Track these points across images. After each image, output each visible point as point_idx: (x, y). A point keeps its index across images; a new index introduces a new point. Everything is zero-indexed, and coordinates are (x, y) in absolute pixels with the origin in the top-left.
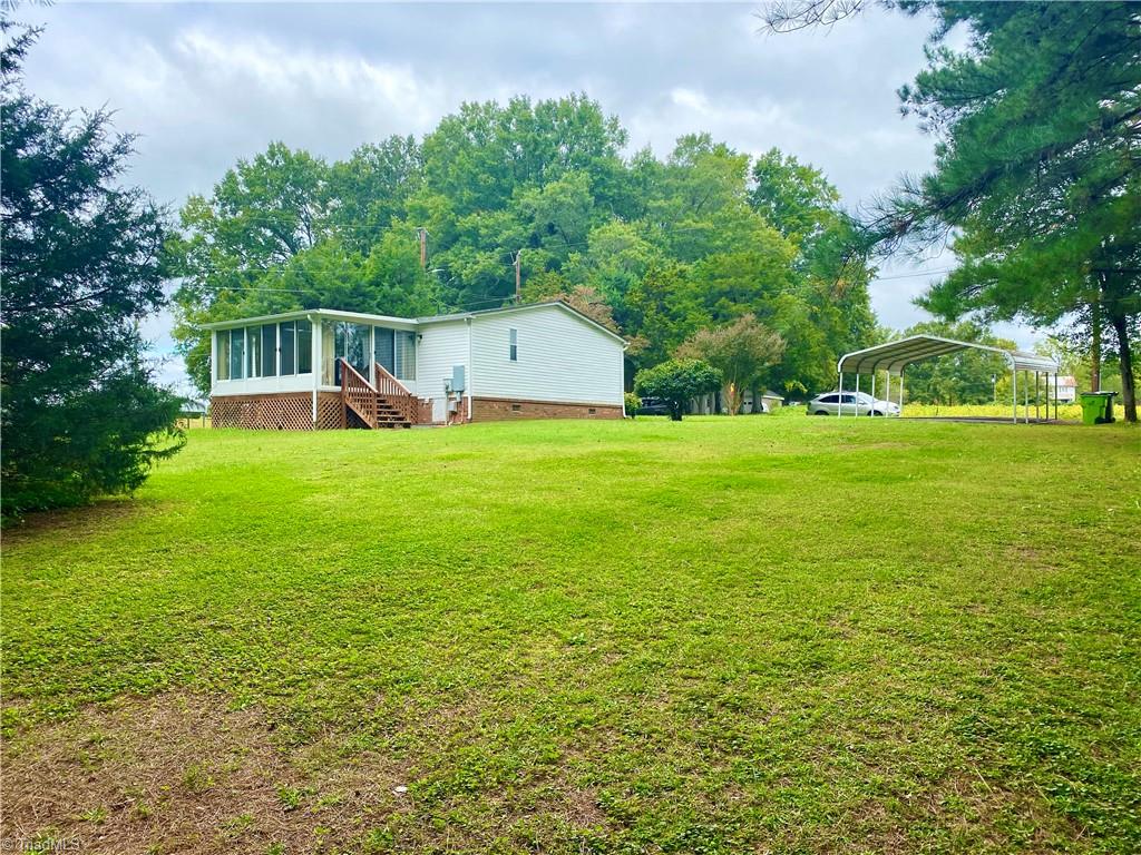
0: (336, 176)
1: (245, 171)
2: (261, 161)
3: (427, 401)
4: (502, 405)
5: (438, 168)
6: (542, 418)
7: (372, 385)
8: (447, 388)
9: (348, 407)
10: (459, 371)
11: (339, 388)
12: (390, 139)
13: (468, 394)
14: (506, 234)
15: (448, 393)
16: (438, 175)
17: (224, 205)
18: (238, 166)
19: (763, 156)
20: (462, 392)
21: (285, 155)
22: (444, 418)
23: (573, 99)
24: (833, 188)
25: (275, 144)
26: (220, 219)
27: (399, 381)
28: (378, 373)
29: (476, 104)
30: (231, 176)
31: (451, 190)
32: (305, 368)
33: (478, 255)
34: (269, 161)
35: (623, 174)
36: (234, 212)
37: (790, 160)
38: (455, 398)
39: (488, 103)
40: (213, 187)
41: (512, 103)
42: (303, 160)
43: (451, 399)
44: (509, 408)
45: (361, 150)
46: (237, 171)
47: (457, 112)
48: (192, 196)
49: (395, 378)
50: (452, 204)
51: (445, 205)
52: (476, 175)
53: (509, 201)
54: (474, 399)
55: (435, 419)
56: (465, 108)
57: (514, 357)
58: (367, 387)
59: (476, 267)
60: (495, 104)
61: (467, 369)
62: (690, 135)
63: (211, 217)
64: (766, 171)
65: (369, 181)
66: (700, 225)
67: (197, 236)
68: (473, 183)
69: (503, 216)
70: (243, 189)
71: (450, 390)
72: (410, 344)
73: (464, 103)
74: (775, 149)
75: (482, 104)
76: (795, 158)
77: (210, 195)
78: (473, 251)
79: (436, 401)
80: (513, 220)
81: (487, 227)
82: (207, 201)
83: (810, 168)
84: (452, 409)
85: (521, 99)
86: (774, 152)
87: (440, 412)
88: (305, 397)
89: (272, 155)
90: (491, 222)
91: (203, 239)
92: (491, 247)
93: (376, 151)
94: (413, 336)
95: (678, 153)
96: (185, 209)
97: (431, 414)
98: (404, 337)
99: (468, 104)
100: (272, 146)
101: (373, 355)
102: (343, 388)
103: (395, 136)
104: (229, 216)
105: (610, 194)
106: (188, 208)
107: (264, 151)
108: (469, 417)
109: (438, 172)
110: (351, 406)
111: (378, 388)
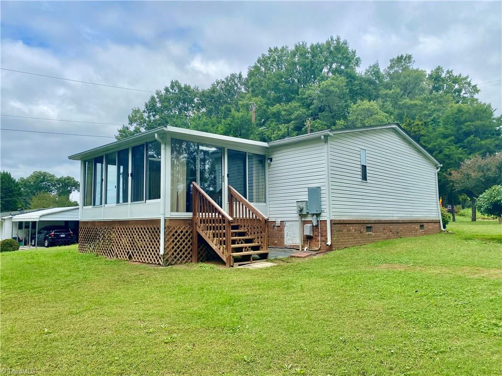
0: (203, 95)
1: (160, 96)
2: (167, 90)
3: (278, 223)
4: (357, 227)
5: (256, 83)
6: (388, 238)
7: (225, 211)
8: (301, 210)
9: (199, 236)
10: (315, 193)
11: (190, 215)
12: (230, 76)
13: (326, 216)
14: (296, 114)
15: (301, 216)
16: (256, 86)
17: (149, 112)
18: (156, 94)
19: (432, 71)
20: (318, 215)
21: (179, 87)
22: (298, 241)
23: (332, 39)
24: (475, 86)
25: (174, 81)
26: (147, 119)
27: (252, 204)
28: (231, 197)
29: (277, 48)
30: (153, 98)
31: (264, 94)
32: (155, 193)
33: (280, 126)
34: (171, 90)
35: (361, 78)
36: (154, 116)
37: (448, 72)
38: (311, 222)
39: (283, 48)
40: (144, 104)
41: (296, 46)
42: (187, 88)
43: (305, 222)
44: (363, 230)
45: (216, 83)
46: (156, 96)
47: (267, 54)
48: (134, 109)
49: (247, 201)
50: (264, 101)
51: (261, 102)
52: (278, 84)
53: (297, 96)
54: (333, 223)
55: (288, 242)
56: (270, 51)
57: (364, 177)
58: (220, 213)
59: (279, 132)
60: (287, 47)
61: (325, 191)
62: (400, 55)
63: (142, 118)
64: (436, 78)
65: (220, 97)
66: (413, 102)
67: (136, 128)
68: (276, 88)
69: (294, 104)
70: (159, 105)
71: (304, 212)
72: (260, 168)
73: (270, 48)
74: (439, 67)
75: (280, 48)
76: (452, 71)
77: (142, 108)
78: (277, 125)
79: (287, 224)
80: (300, 106)
81: (285, 110)
82: (141, 111)
83: (460, 76)
84: (308, 234)
85: (301, 44)
86: (439, 68)
87: (293, 236)
88: (152, 224)
89: (172, 87)
90: (287, 107)
91: (139, 129)
92: (288, 121)
93: (223, 82)
94: (263, 159)
95: (391, 67)
96: (131, 116)
97: (283, 237)
98: (255, 161)
99: (272, 49)
100: (172, 82)
101: (226, 178)
102: (194, 215)
103: (233, 74)
104: (152, 118)
105: (355, 89)
106: (133, 115)
107: (169, 85)
108: (329, 243)
109: (256, 85)
110: (203, 234)
111: (231, 214)
